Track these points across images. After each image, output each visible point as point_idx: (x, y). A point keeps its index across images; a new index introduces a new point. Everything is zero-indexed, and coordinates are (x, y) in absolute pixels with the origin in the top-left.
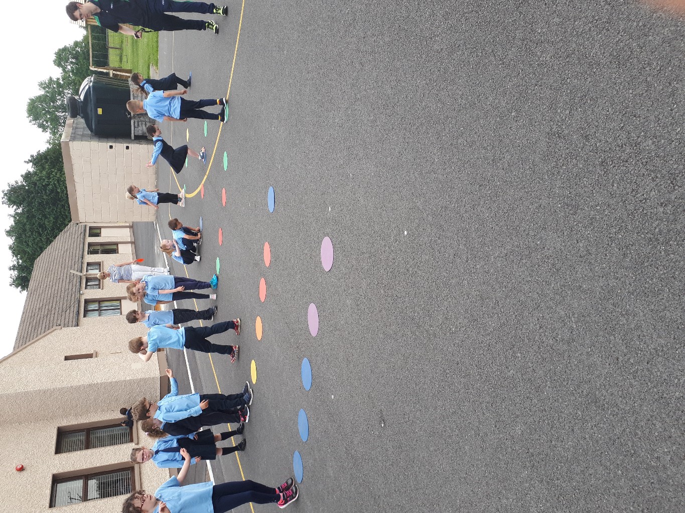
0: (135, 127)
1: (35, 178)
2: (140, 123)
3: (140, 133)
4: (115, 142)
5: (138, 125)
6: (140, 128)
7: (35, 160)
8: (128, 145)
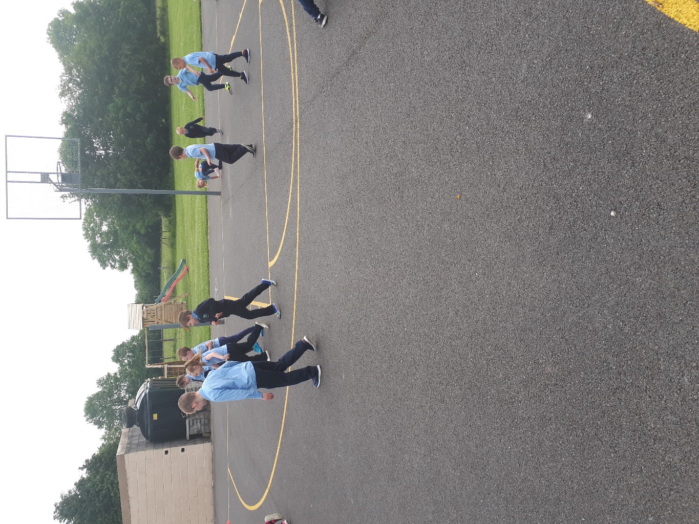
0: (190, 426)
1: (89, 484)
2: (195, 421)
3: (195, 432)
4: (170, 446)
5: (193, 424)
6: (195, 427)
7: (90, 464)
8: (183, 447)
